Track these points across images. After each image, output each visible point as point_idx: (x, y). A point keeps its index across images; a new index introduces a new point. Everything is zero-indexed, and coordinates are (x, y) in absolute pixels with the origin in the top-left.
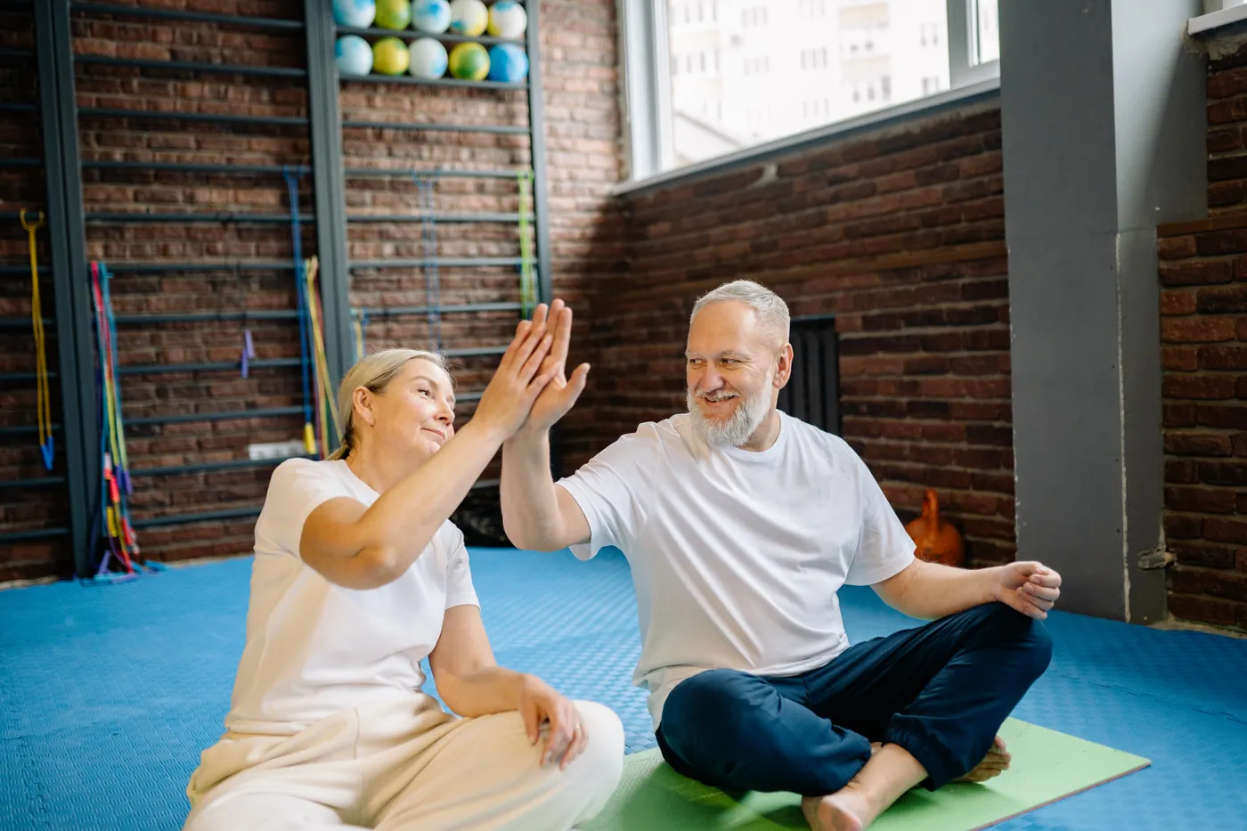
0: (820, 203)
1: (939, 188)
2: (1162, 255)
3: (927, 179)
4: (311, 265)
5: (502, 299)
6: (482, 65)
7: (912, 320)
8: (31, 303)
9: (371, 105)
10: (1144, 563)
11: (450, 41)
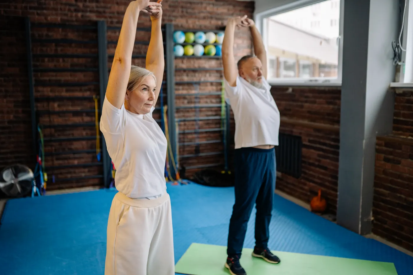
0: (302, 102)
1: (331, 106)
2: (377, 144)
3: (329, 103)
4: (165, 108)
5: (216, 115)
6: (213, 51)
7: (320, 143)
8: (95, 119)
9: (183, 62)
10: (366, 220)
11: (205, 45)
